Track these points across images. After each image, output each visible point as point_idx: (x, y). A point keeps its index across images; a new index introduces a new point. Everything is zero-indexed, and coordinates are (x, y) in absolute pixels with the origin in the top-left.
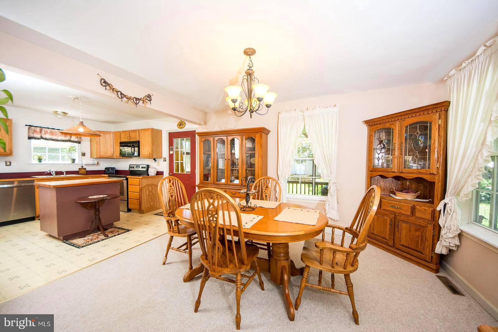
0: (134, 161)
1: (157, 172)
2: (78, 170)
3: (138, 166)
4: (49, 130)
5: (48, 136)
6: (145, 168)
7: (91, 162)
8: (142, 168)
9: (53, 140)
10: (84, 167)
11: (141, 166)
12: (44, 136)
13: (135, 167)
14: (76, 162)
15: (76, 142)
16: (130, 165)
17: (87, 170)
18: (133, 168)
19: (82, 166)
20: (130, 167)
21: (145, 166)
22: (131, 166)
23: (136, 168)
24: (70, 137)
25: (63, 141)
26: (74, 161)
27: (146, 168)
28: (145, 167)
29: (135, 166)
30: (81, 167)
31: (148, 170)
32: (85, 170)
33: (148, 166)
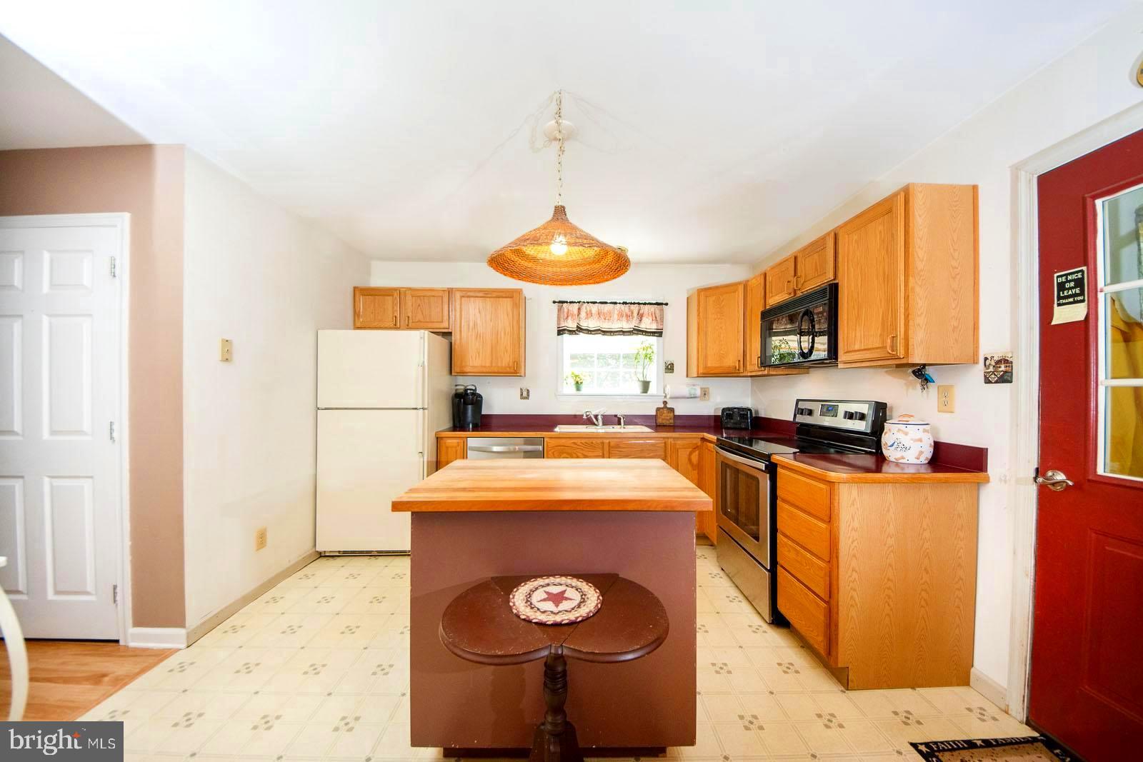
0: (813, 387)
1: (938, 446)
2: (654, 413)
3: (830, 409)
4: (594, 308)
5: (592, 324)
6: (862, 417)
7: (685, 391)
8: (850, 416)
9: (605, 333)
10: (668, 406)
11: (843, 408)
12: (584, 325)
13: (817, 412)
14: (653, 389)
15: (653, 333)
16: (798, 401)
17: (677, 413)
18: (810, 413)
19: (665, 403)
20: (800, 411)
21: (864, 409)
22: (801, 405)
23: (822, 414)
24: (638, 321)
25: (623, 332)
26: (646, 385)
27: (870, 419)
28: (865, 412)
29: (817, 408)
30: (662, 406)
31: (878, 428)
32: (672, 414)
33: (881, 410)
